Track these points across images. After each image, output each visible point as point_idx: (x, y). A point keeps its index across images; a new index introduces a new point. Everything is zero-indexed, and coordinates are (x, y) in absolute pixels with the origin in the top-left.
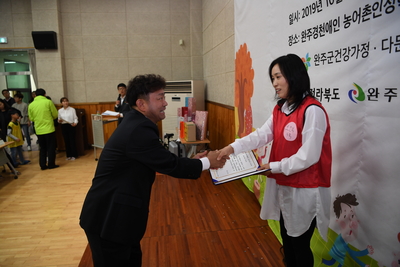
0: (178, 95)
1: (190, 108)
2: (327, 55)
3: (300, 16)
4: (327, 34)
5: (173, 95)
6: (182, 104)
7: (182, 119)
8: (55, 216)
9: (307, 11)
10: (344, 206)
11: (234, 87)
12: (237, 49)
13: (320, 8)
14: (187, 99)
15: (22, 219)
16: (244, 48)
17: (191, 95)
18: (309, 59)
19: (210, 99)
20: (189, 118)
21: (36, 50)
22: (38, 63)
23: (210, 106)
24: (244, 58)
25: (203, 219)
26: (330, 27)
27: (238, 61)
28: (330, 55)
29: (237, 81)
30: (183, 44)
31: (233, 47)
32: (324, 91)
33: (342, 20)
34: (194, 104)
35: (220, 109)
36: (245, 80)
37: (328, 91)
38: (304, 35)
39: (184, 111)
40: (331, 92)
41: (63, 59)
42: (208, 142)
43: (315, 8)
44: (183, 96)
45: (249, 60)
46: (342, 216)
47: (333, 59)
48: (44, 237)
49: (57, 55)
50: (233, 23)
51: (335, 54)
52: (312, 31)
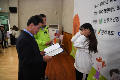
0: (54, 29)
1: (58, 33)
2: (109, 19)
3: (99, 5)
4: (110, 12)
5: (53, 29)
6: (55, 32)
7: (55, 37)
8: (12, 67)
9: (102, 4)
10: (114, 73)
11: (73, 28)
12: (74, 15)
13: (107, 3)
14: (57, 31)
15: (1, 68)
16: (77, 16)
17: (58, 29)
18: (102, 20)
19: (64, 31)
20: (57, 37)
21: (10, 13)
22: (11, 17)
23: (64, 33)
24: (77, 18)
25: (62, 71)
26: (111, 9)
27: (74, 19)
28: (111, 19)
29: (74, 26)
30: (56, 13)
31: (73, 15)
32: (107, 31)
33: (116, 7)
34: (59, 32)
35: (67, 34)
36: (77, 26)
37: (109, 32)
38: (100, 12)
39: (56, 34)
40: (111, 32)
41: (19, 16)
42: (63, 45)
43: (105, 2)
44: (56, 30)
45: (78, 19)
46: (113, 76)
47: (112, 21)
48: (8, 75)
49: (17, 15)
50: (73, 7)
51: (113, 19)
52: (104, 10)
